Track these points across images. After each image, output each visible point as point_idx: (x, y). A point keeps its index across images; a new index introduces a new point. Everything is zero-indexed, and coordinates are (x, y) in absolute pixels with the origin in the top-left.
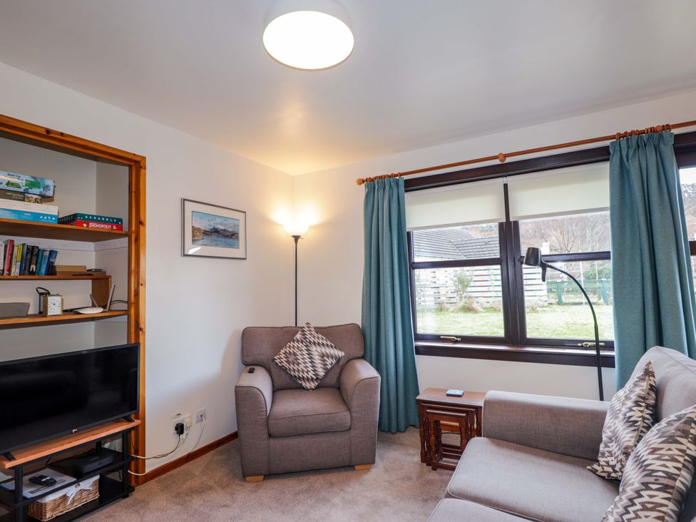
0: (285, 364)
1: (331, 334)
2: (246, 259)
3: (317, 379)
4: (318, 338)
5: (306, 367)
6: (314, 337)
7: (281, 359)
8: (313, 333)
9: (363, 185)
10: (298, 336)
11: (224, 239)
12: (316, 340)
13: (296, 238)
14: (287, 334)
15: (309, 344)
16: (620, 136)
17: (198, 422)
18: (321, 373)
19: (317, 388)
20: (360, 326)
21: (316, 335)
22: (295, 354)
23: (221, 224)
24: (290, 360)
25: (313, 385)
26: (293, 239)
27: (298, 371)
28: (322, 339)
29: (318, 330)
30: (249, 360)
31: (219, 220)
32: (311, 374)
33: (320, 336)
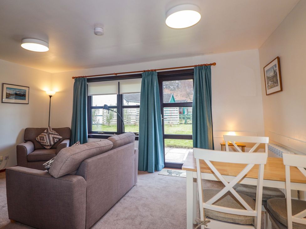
0: (39, 140)
1: (58, 131)
2: (28, 104)
3: (50, 146)
4: (53, 132)
5: (47, 141)
6: (51, 131)
7: (38, 138)
8: (51, 130)
9: (74, 79)
10: (45, 131)
11: (19, 97)
12: (52, 133)
13: (50, 96)
14: (42, 130)
15: (49, 134)
16: (144, 71)
17: (5, 160)
18: (52, 143)
19: (50, 148)
20: (71, 128)
21: (52, 131)
22: (43, 137)
23: (18, 92)
24: (41, 139)
25: (49, 147)
26: (49, 97)
27: (44, 143)
28: (54, 132)
29: (53, 129)
30: (27, 139)
31: (17, 90)
32: (48, 144)
33: (54, 131)
